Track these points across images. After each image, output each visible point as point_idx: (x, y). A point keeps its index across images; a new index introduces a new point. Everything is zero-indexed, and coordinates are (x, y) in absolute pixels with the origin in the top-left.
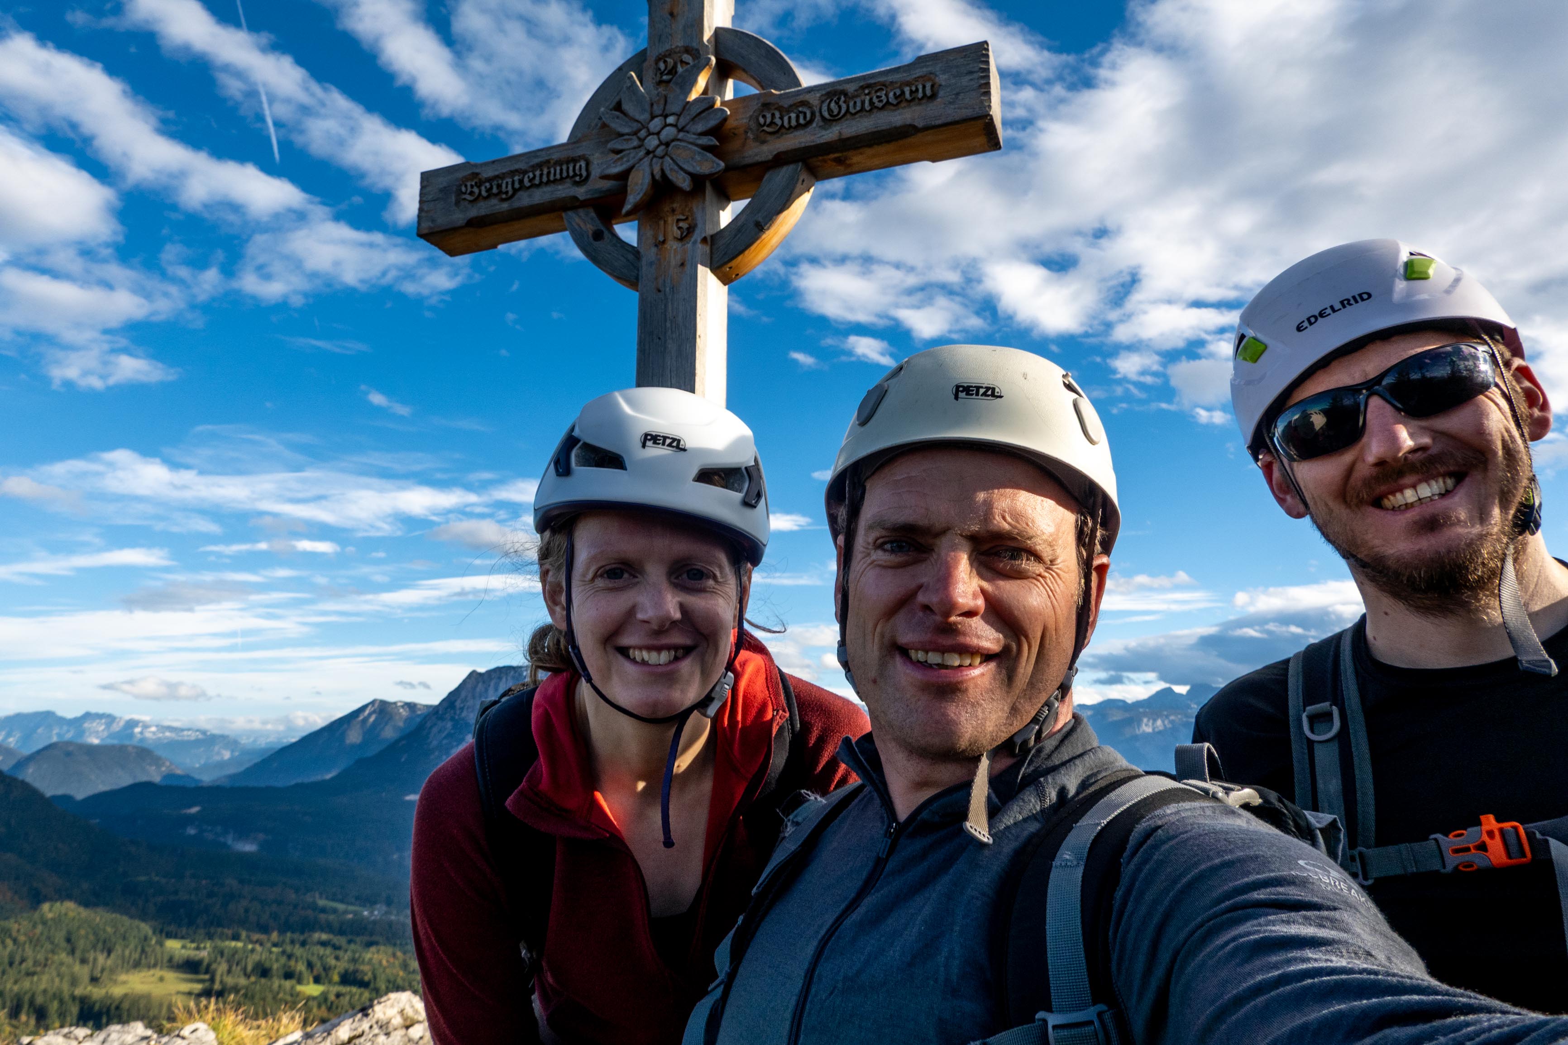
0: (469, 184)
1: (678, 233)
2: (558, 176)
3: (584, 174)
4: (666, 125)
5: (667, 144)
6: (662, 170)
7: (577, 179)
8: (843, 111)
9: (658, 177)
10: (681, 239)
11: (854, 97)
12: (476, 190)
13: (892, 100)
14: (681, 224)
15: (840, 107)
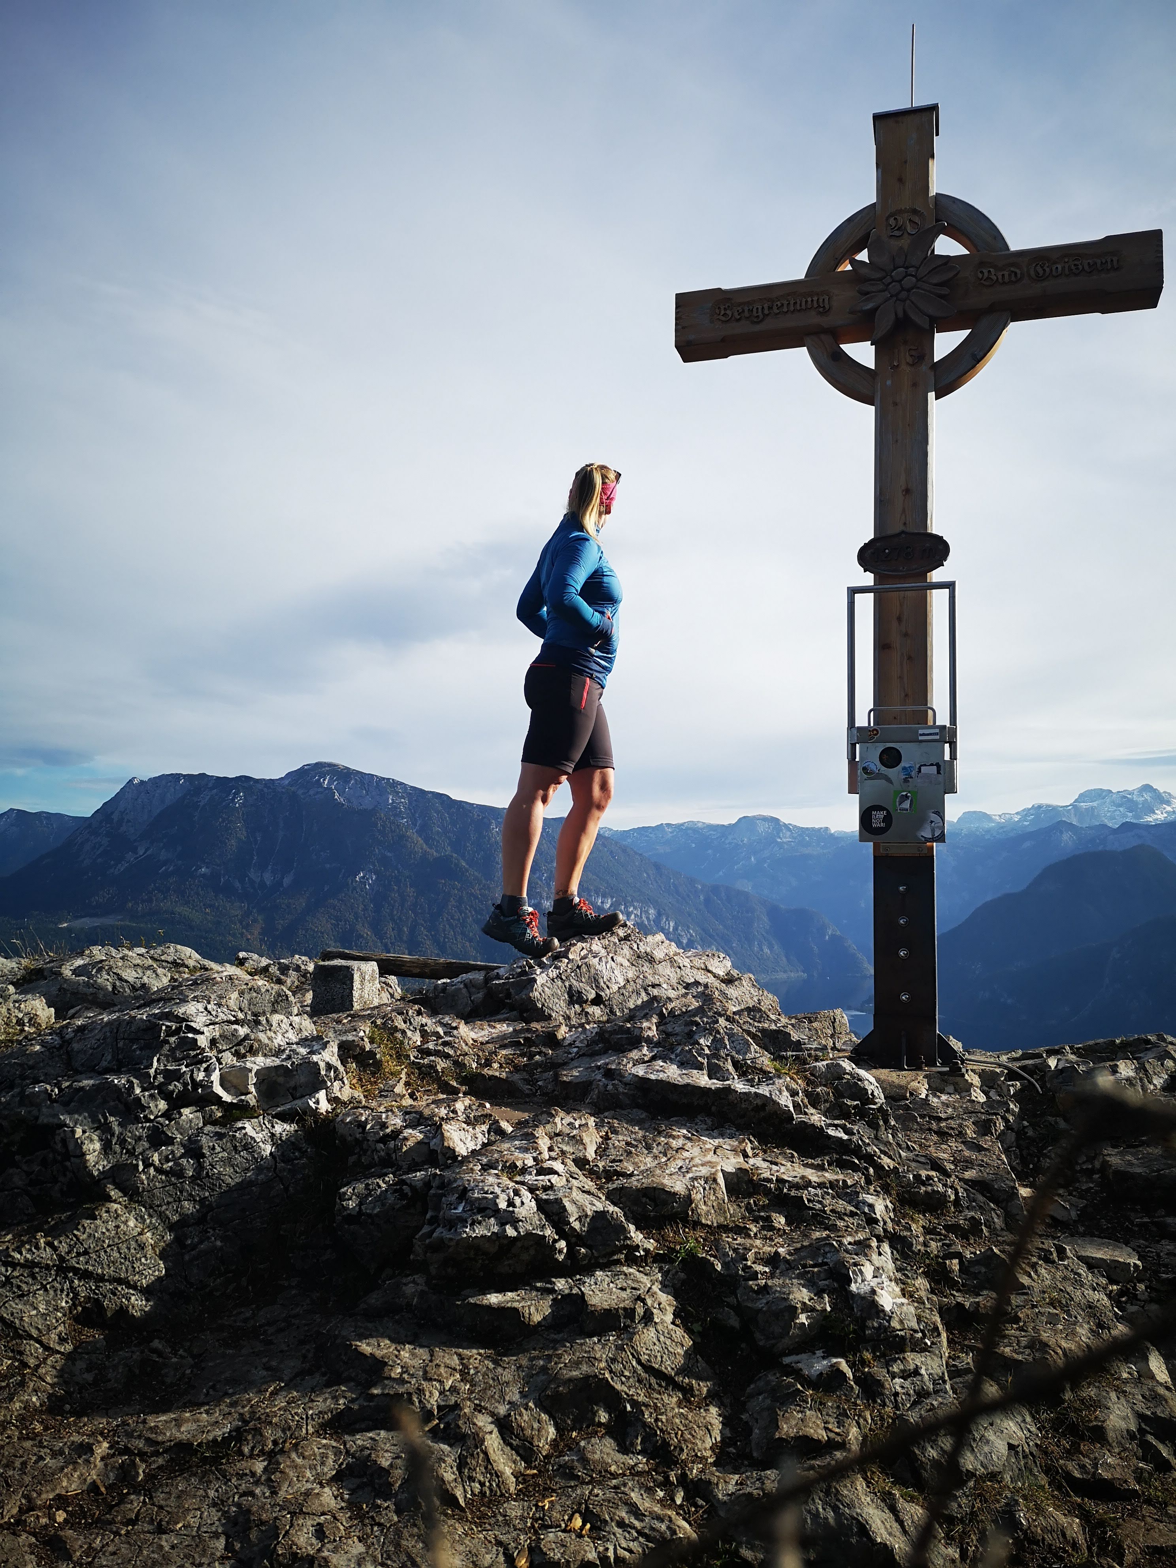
0: (722, 307)
1: (909, 360)
2: (804, 307)
3: (827, 307)
4: (907, 275)
5: (909, 290)
6: (905, 311)
7: (821, 310)
8: (1047, 274)
9: (901, 314)
10: (912, 365)
11: (1055, 263)
12: (728, 312)
13: (1086, 268)
14: (913, 353)
15: (1044, 270)
